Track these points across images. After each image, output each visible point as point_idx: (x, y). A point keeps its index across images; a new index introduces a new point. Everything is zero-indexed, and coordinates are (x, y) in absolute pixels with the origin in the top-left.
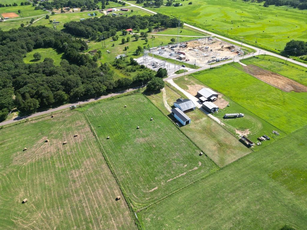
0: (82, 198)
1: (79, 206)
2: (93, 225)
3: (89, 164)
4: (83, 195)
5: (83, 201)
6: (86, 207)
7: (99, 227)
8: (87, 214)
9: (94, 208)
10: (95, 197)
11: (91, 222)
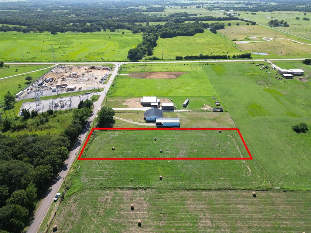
0: (246, 225)
1: (256, 231)
2: (283, 224)
3: (195, 206)
4: (241, 223)
5: (251, 225)
6: (258, 224)
7: (285, 219)
8: (269, 225)
9: (262, 217)
10: (248, 213)
11: (279, 225)
